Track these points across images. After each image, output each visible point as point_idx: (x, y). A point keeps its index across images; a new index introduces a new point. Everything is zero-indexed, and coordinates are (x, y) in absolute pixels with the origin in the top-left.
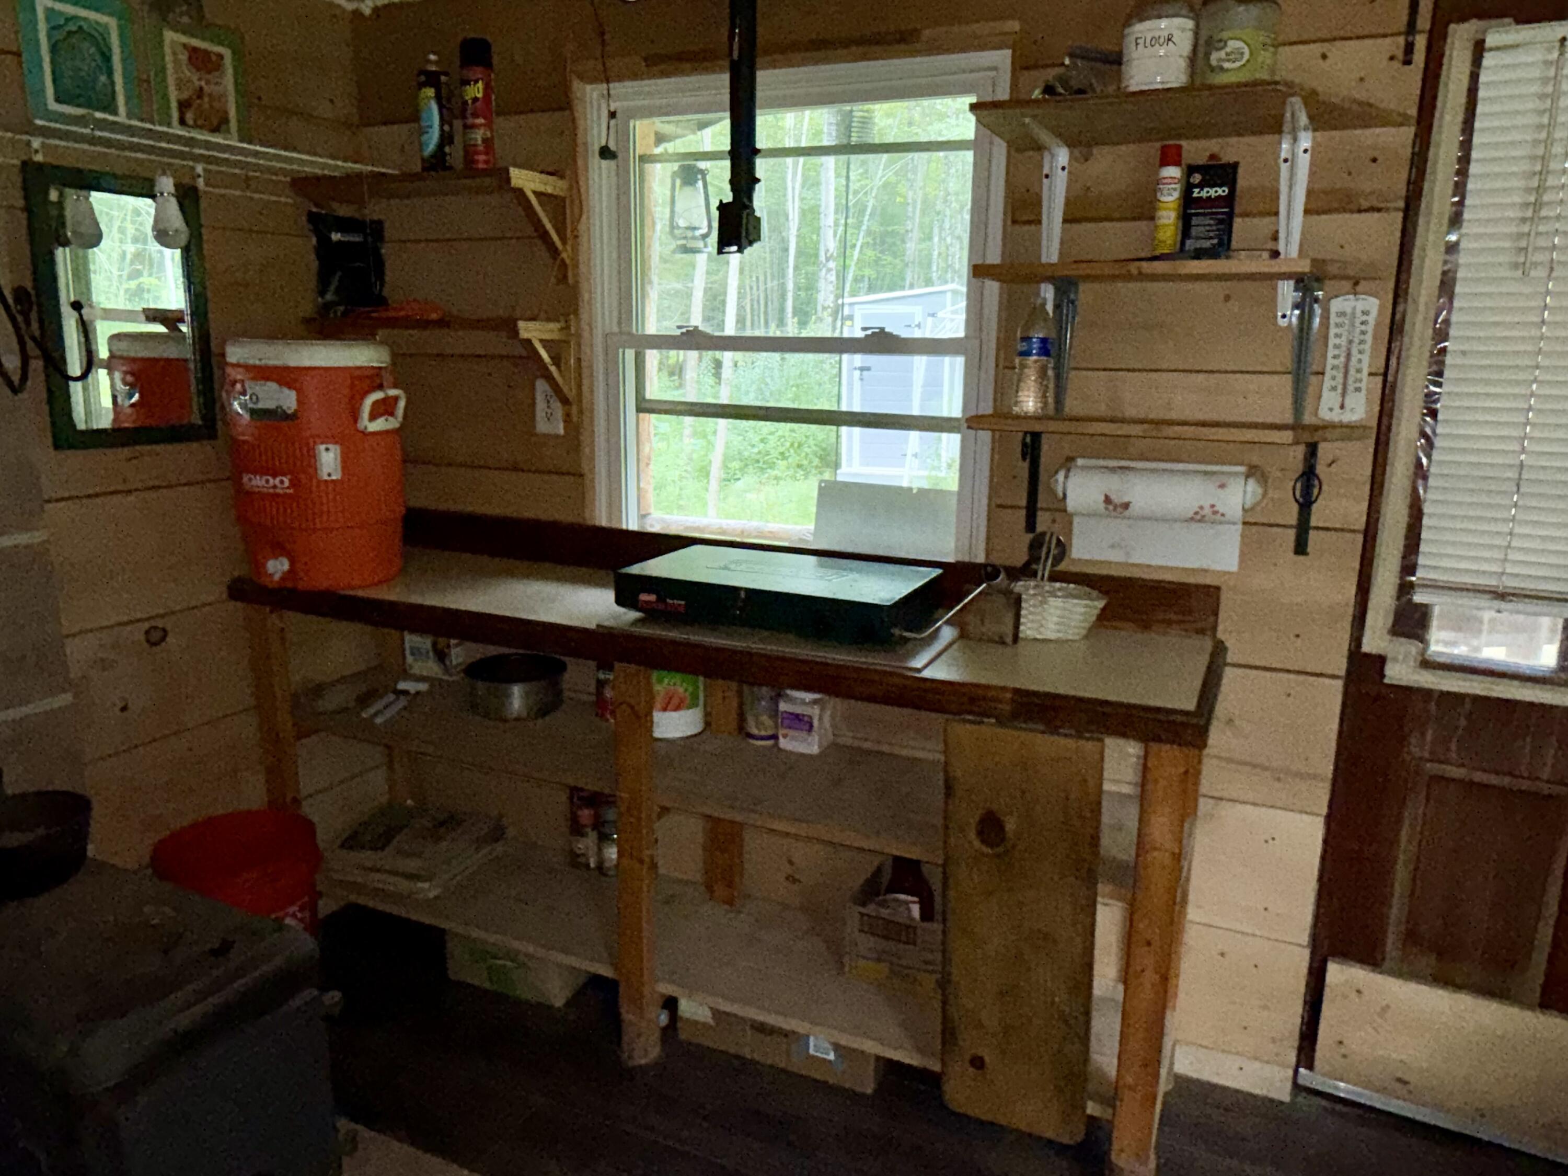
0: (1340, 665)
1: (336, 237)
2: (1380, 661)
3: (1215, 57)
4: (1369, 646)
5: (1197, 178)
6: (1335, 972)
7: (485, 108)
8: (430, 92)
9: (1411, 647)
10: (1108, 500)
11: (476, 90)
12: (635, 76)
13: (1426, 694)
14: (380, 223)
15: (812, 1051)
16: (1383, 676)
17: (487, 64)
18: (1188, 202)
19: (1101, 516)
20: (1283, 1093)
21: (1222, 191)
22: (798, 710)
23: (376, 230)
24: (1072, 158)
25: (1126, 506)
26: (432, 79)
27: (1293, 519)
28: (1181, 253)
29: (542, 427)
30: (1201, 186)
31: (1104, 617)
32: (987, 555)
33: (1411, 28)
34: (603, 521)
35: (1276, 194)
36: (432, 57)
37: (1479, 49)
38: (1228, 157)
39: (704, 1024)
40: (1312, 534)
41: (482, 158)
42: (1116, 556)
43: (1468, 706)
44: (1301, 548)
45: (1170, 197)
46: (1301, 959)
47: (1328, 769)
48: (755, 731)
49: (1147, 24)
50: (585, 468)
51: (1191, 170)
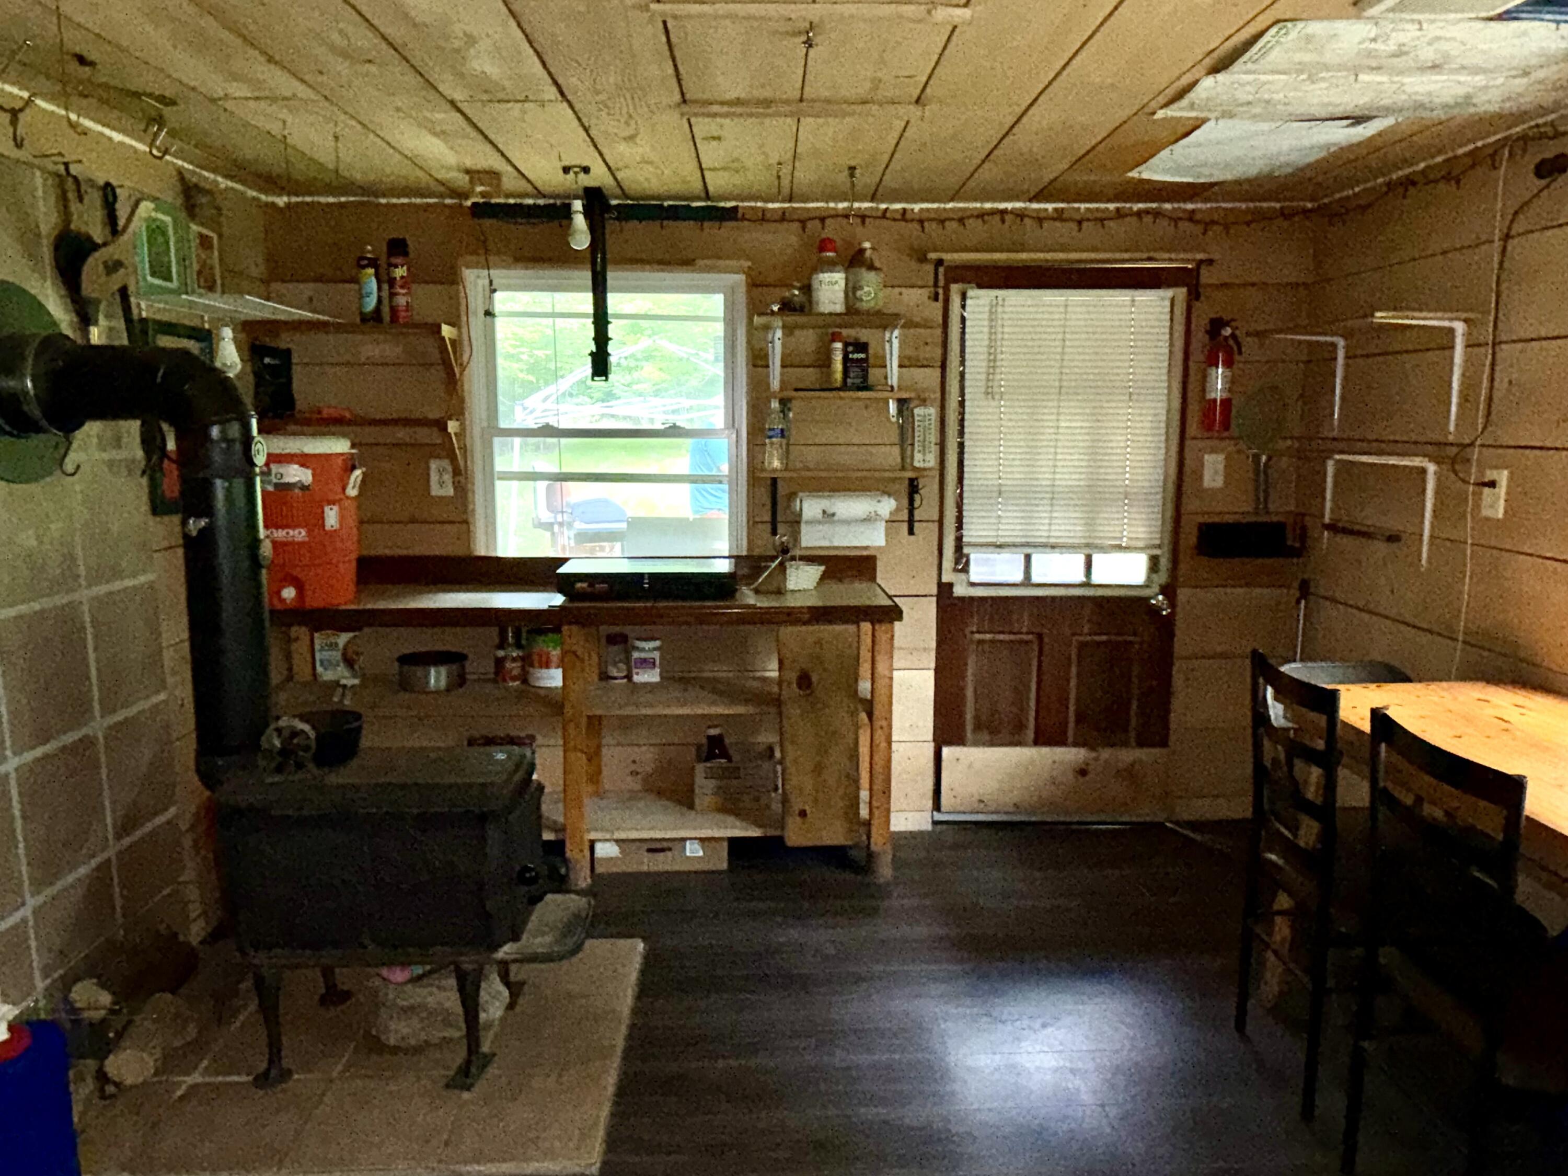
0: (934, 591)
1: (267, 360)
2: (950, 585)
3: (859, 293)
4: (945, 579)
5: (850, 349)
6: (946, 751)
7: (406, 283)
8: (371, 271)
9: (963, 576)
10: (824, 512)
11: (400, 272)
12: (508, 267)
13: (972, 599)
14: (288, 352)
15: (688, 854)
16: (952, 592)
17: (406, 254)
18: (846, 359)
19: (820, 522)
20: (928, 827)
21: (862, 356)
22: (643, 655)
23: (287, 354)
24: (784, 334)
25: (833, 515)
26: (373, 263)
27: (906, 518)
28: (844, 387)
29: (436, 491)
30: (853, 353)
31: (824, 577)
32: (749, 549)
33: (936, 285)
34: (481, 551)
35: (884, 357)
36: (369, 248)
37: (964, 297)
38: (864, 339)
39: (617, 858)
40: (916, 525)
41: (403, 314)
42: (826, 543)
43: (990, 601)
44: (911, 532)
45: (838, 358)
46: (930, 748)
47: (934, 645)
48: (616, 674)
49: (826, 275)
50: (471, 520)
51: (846, 345)
